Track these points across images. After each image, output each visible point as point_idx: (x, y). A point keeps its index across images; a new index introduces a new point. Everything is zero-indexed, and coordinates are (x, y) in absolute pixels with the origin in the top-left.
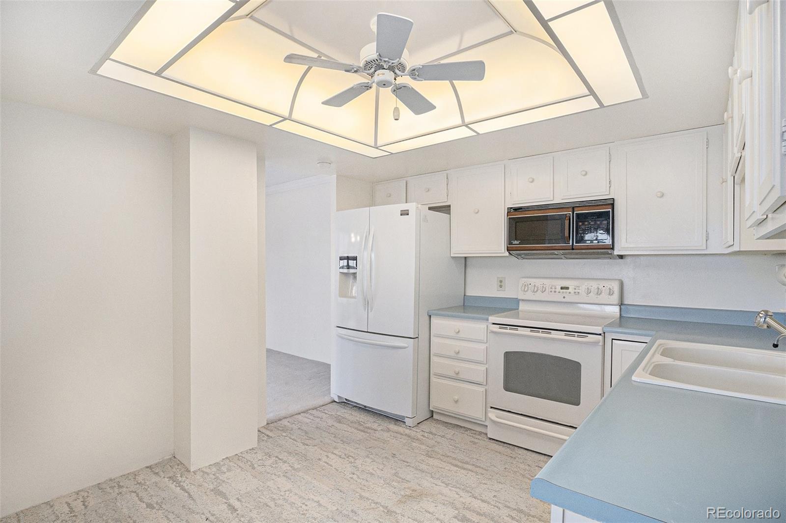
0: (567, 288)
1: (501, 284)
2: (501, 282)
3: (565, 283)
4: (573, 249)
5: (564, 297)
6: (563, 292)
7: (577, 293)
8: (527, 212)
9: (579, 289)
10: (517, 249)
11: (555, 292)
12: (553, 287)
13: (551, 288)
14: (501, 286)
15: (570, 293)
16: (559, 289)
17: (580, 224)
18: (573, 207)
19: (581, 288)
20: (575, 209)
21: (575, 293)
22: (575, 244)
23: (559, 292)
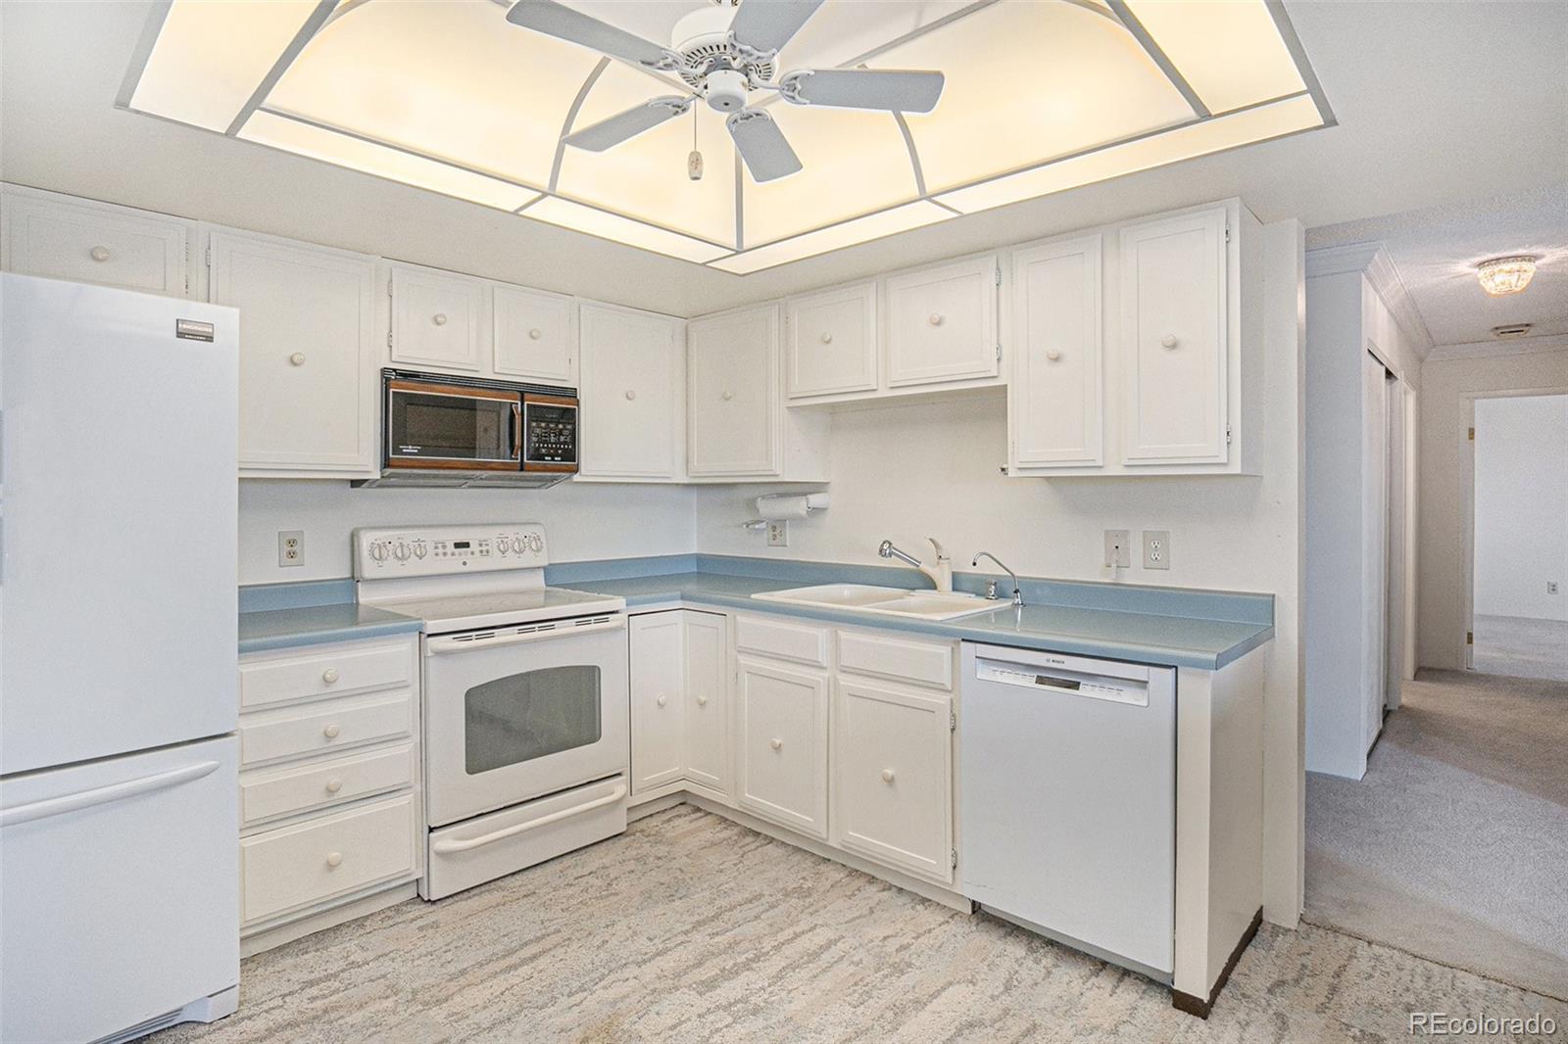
0: (467, 545)
1: (291, 548)
2: (292, 543)
3: (461, 538)
4: (522, 470)
5: (465, 563)
6: (460, 554)
7: (485, 553)
8: (436, 386)
9: (487, 545)
10: (412, 463)
11: (445, 554)
12: (440, 545)
13: (436, 548)
14: (292, 555)
15: (472, 553)
16: (451, 548)
17: (534, 424)
18: (523, 391)
19: (489, 542)
20: (526, 396)
21: (481, 552)
22: (525, 461)
23: (453, 554)
